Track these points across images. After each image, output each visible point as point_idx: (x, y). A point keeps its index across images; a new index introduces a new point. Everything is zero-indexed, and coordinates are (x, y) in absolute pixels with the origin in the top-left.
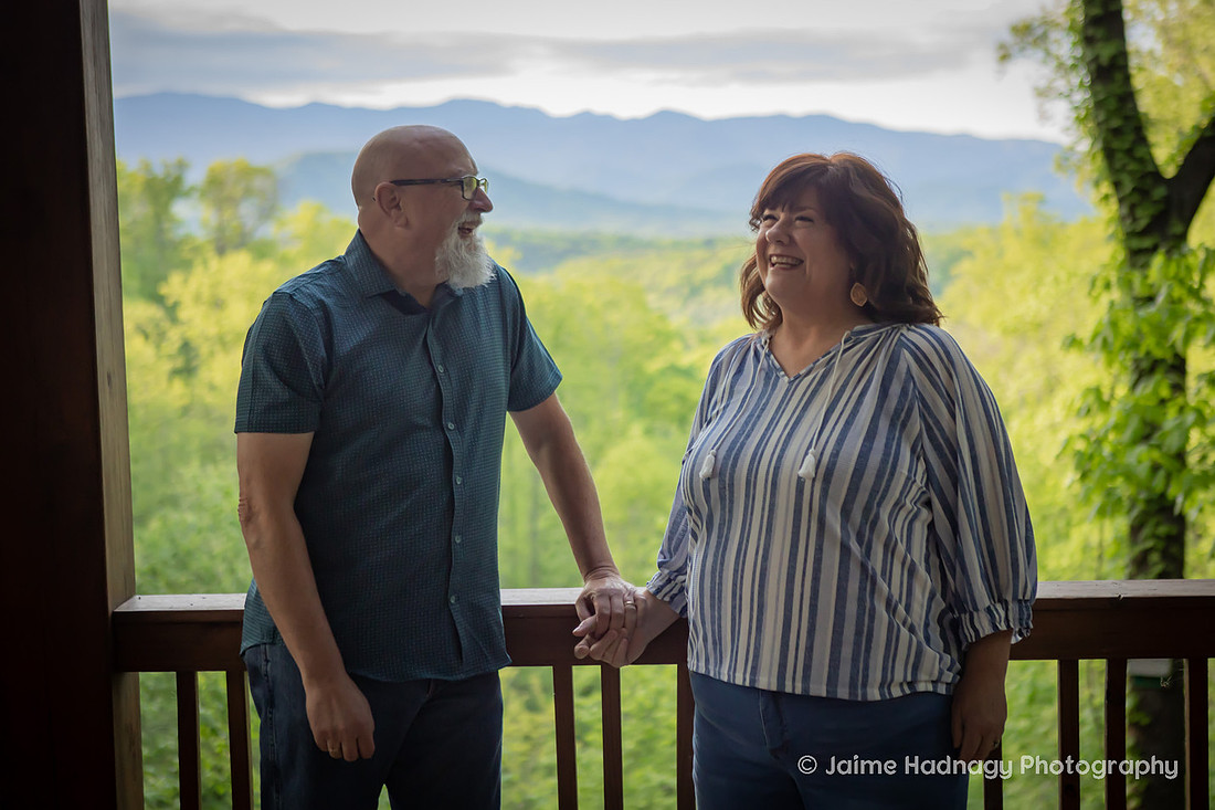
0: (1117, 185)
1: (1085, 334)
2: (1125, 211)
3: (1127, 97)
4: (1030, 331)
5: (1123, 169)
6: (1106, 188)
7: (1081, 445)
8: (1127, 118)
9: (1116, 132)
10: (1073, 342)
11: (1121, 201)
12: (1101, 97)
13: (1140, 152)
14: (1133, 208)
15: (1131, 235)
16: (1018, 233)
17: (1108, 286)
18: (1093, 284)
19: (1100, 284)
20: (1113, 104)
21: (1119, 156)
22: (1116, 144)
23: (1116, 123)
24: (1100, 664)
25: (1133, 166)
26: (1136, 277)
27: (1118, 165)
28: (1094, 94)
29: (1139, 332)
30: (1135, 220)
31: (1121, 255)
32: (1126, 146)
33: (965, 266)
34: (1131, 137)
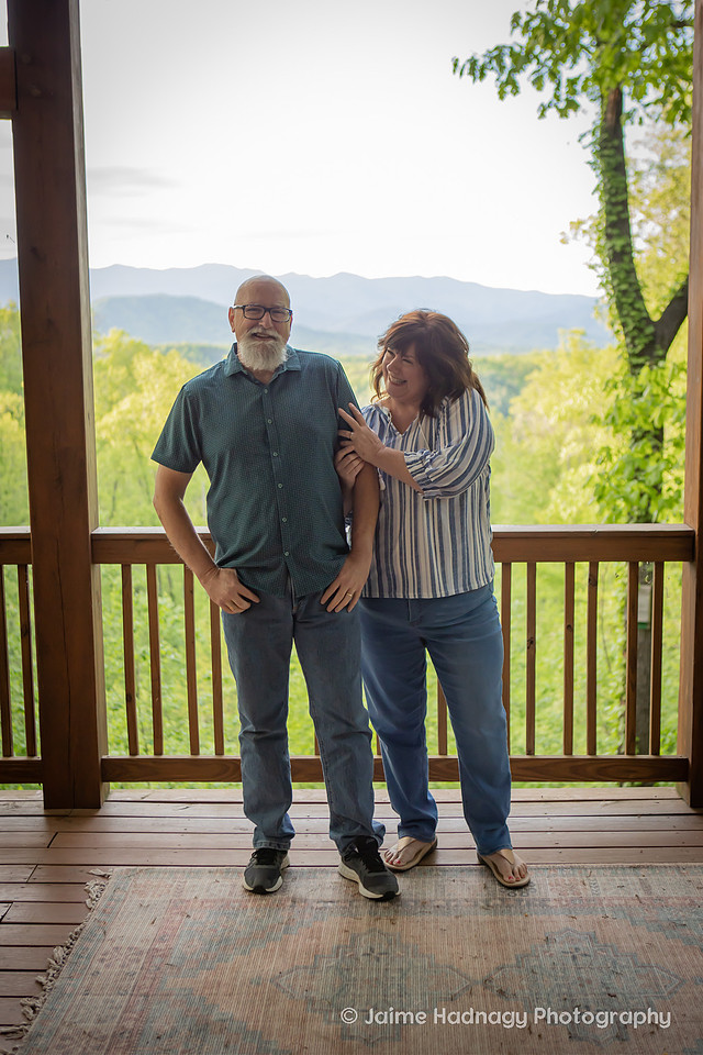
0: (624, 325)
1: (602, 415)
2: (629, 340)
3: (631, 272)
4: (574, 416)
5: (627, 315)
6: (618, 327)
7: (597, 480)
8: (630, 284)
9: (624, 293)
10: (595, 420)
11: (626, 335)
12: (615, 270)
13: (637, 305)
14: (634, 338)
15: (632, 355)
16: (568, 355)
17: (615, 387)
18: (607, 384)
19: (611, 385)
20: (622, 275)
21: (625, 306)
22: (624, 300)
23: (624, 287)
24: (586, 565)
25: (633, 313)
26: (632, 381)
27: (625, 312)
28: (611, 268)
29: (633, 413)
30: (635, 346)
31: (627, 368)
32: (630, 300)
33: (535, 374)
34: (634, 295)
